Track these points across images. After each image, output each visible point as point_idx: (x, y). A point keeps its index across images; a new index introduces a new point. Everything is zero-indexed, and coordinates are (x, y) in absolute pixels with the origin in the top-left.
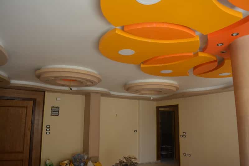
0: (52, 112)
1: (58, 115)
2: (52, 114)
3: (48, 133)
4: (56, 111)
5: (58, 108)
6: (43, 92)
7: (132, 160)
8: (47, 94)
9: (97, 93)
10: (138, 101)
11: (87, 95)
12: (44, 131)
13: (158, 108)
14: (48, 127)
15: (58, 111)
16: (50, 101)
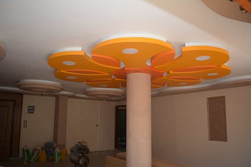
0: (29, 110)
1: (33, 113)
2: (29, 112)
3: (25, 126)
4: (31, 110)
5: (34, 107)
6: (21, 95)
7: (83, 143)
8: (25, 96)
9: (64, 95)
10: (100, 101)
11: (57, 97)
12: (22, 125)
13: (117, 107)
14: (25, 122)
15: (34, 110)
16: (27, 101)
